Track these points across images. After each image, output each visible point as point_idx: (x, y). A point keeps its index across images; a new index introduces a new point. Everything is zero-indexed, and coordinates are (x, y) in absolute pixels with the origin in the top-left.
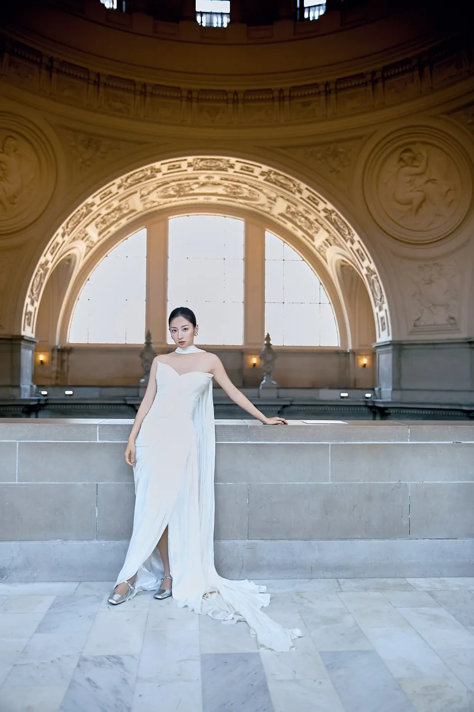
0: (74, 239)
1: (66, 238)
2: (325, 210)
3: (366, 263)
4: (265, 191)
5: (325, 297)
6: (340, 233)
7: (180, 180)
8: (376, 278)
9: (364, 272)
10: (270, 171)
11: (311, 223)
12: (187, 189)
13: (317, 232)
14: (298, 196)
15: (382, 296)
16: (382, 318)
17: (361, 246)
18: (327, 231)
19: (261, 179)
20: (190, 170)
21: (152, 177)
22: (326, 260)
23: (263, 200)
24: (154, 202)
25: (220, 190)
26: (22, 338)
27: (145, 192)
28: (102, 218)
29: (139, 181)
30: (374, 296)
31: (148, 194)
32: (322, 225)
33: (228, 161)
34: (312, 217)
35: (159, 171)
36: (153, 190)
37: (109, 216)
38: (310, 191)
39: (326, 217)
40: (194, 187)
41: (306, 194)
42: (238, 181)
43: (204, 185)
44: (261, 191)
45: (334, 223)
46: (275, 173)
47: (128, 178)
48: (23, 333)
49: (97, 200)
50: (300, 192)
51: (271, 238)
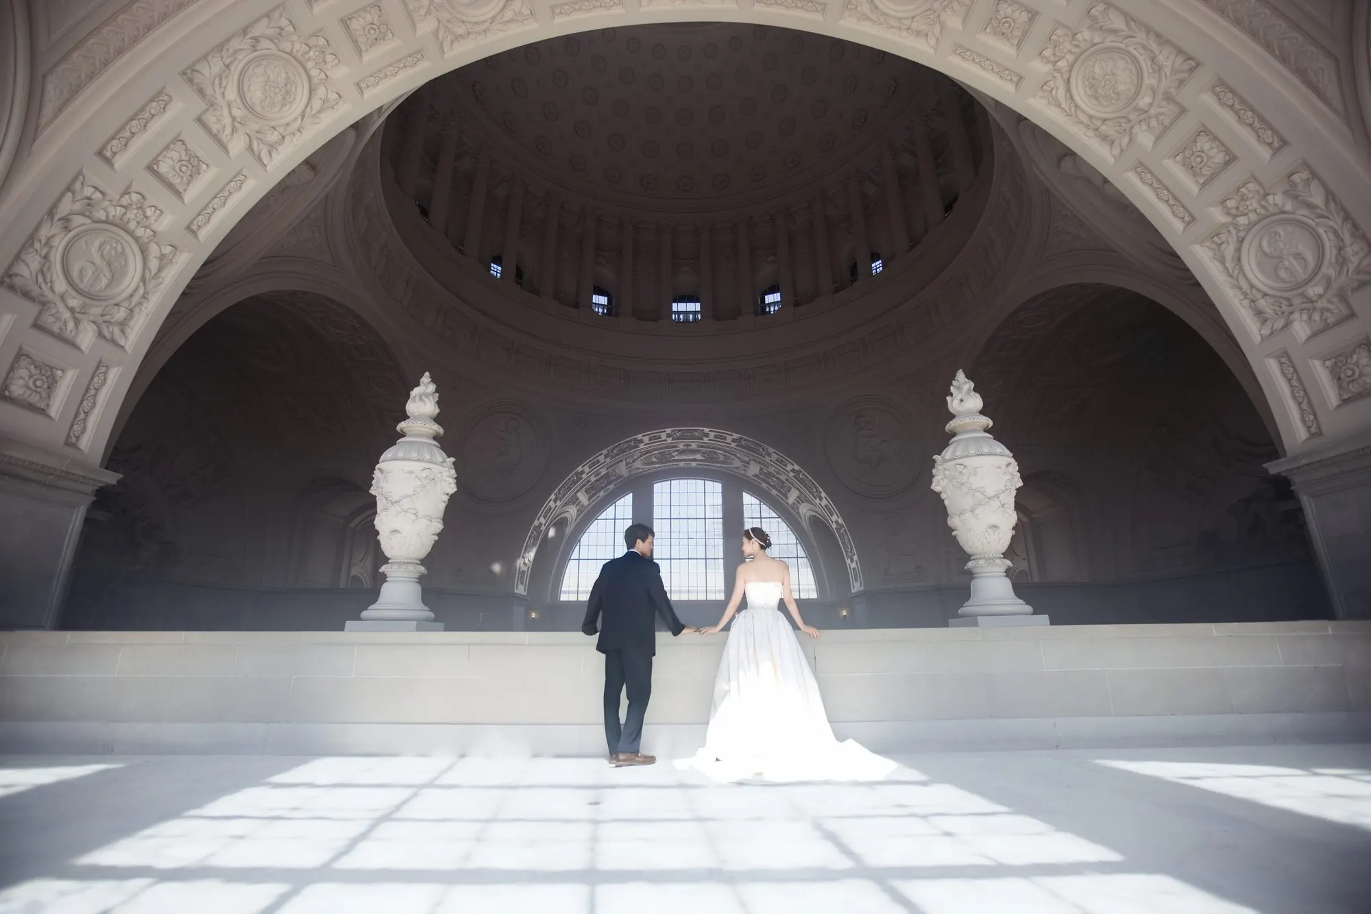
0: (566, 504)
1: (559, 503)
2: (793, 470)
3: (834, 518)
4: (738, 455)
6: (809, 491)
7: (661, 449)
8: (845, 531)
9: (834, 526)
10: (741, 438)
11: (783, 482)
12: (668, 456)
13: (789, 491)
14: (767, 459)
15: (852, 548)
16: (854, 569)
17: (829, 502)
18: (798, 489)
19: (733, 445)
20: (669, 440)
21: (635, 448)
22: (800, 516)
23: (737, 463)
24: (638, 469)
25: (698, 457)
26: (515, 596)
27: (628, 460)
28: (592, 484)
29: (624, 451)
30: (845, 549)
31: (633, 462)
32: (792, 484)
33: (703, 430)
34: (783, 478)
35: (641, 441)
36: (638, 458)
37: (598, 483)
38: (778, 454)
39: (794, 477)
40: (674, 454)
41: (774, 457)
42: (714, 448)
43: (681, 452)
44: (735, 455)
45: (802, 482)
46: (745, 440)
47: (614, 449)
48: (516, 591)
49: (586, 469)
50: (769, 455)
51: (748, 499)
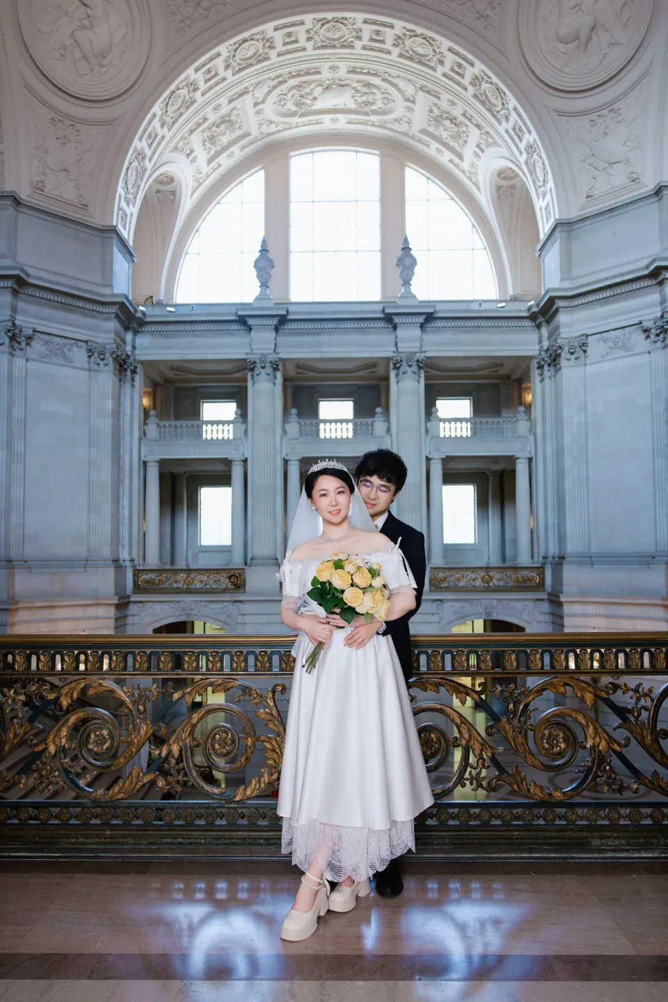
0: (177, 149)
1: (166, 133)
2: (473, 81)
3: (524, 140)
5: (479, 241)
6: (492, 114)
8: (538, 153)
9: (523, 159)
10: (404, 32)
11: (459, 125)
12: (309, 99)
13: (466, 142)
16: (546, 208)
17: (517, 113)
18: (478, 124)
19: (395, 55)
20: (309, 49)
21: (265, 59)
22: (478, 188)
23: (400, 107)
24: (271, 122)
25: (349, 98)
27: (258, 94)
29: (249, 62)
30: (536, 186)
31: (264, 100)
32: (470, 120)
33: (354, 20)
34: (459, 111)
35: (272, 44)
36: (268, 94)
37: (218, 130)
38: (453, 51)
39: (473, 95)
40: (317, 93)
41: (448, 61)
43: (328, 87)
44: (395, 86)
46: (411, 34)
47: (235, 47)
49: (200, 81)
50: (442, 61)
51: (411, 178)
